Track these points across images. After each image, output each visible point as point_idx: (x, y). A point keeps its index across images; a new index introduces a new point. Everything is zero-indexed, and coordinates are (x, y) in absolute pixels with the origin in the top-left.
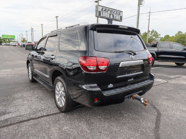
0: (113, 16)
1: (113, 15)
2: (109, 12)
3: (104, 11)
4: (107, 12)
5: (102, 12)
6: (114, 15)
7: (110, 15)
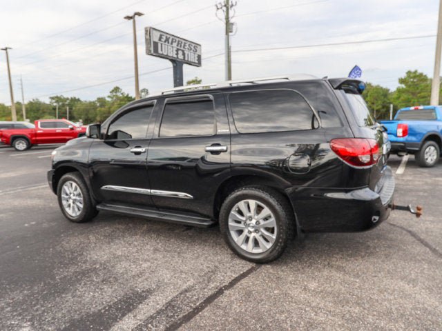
0: (184, 54)
1: (183, 51)
2: (175, 45)
3: (165, 42)
4: (172, 44)
5: (159, 45)
6: (186, 52)
7: (178, 50)
